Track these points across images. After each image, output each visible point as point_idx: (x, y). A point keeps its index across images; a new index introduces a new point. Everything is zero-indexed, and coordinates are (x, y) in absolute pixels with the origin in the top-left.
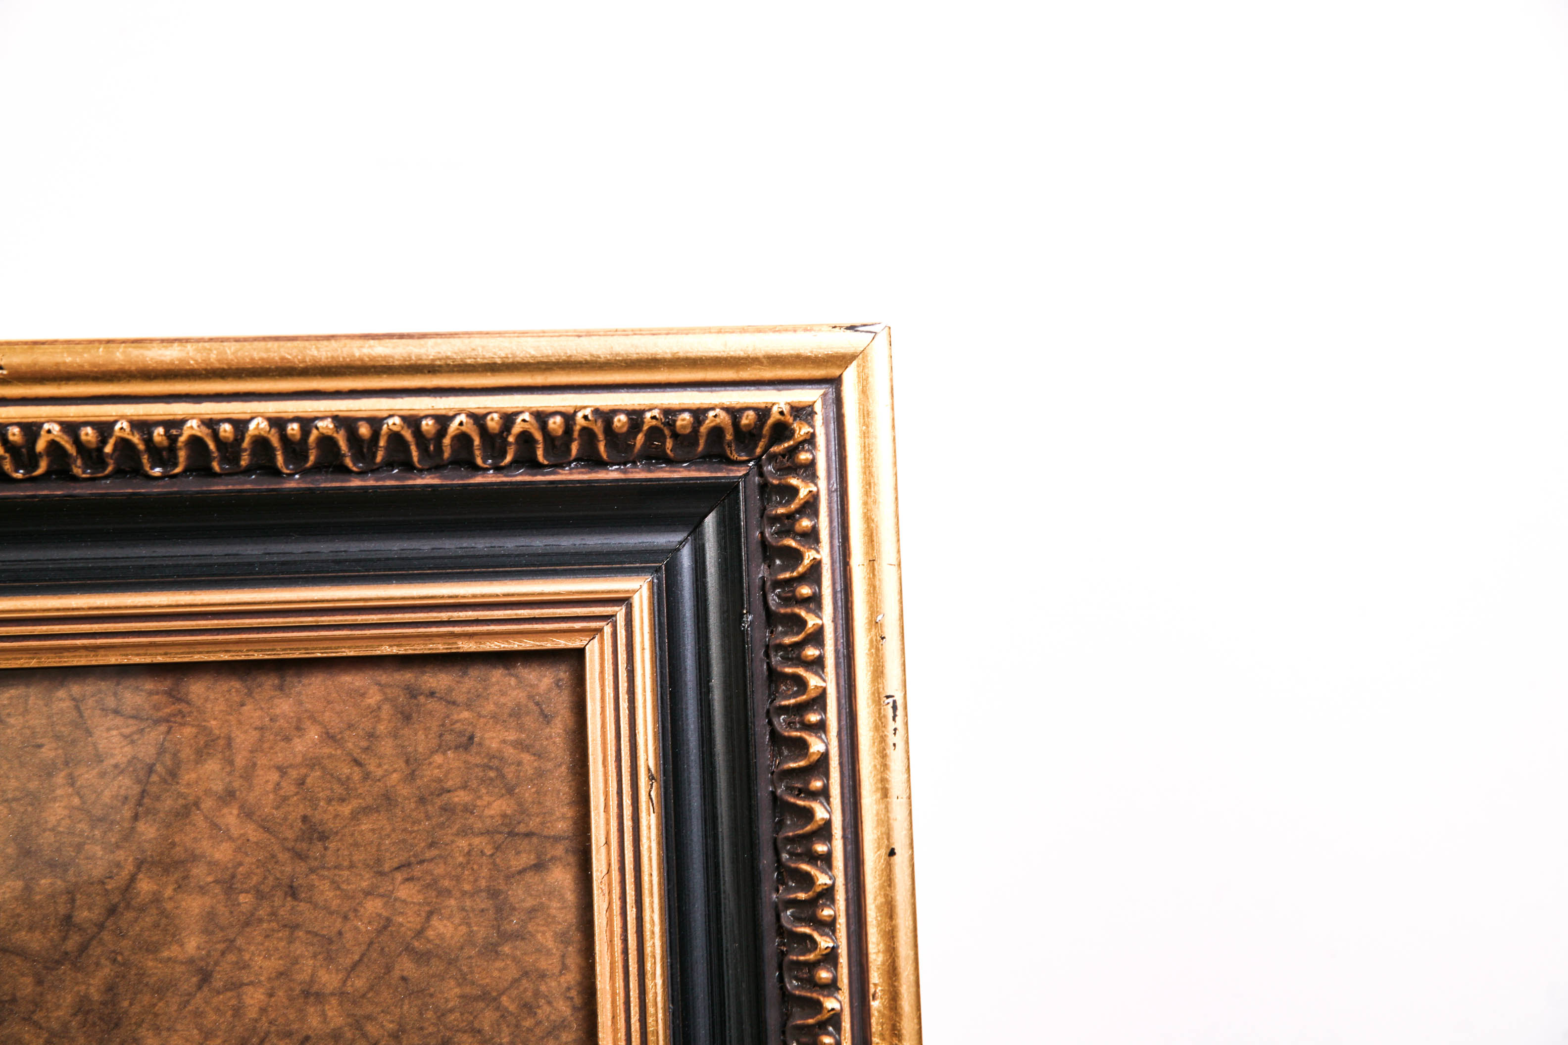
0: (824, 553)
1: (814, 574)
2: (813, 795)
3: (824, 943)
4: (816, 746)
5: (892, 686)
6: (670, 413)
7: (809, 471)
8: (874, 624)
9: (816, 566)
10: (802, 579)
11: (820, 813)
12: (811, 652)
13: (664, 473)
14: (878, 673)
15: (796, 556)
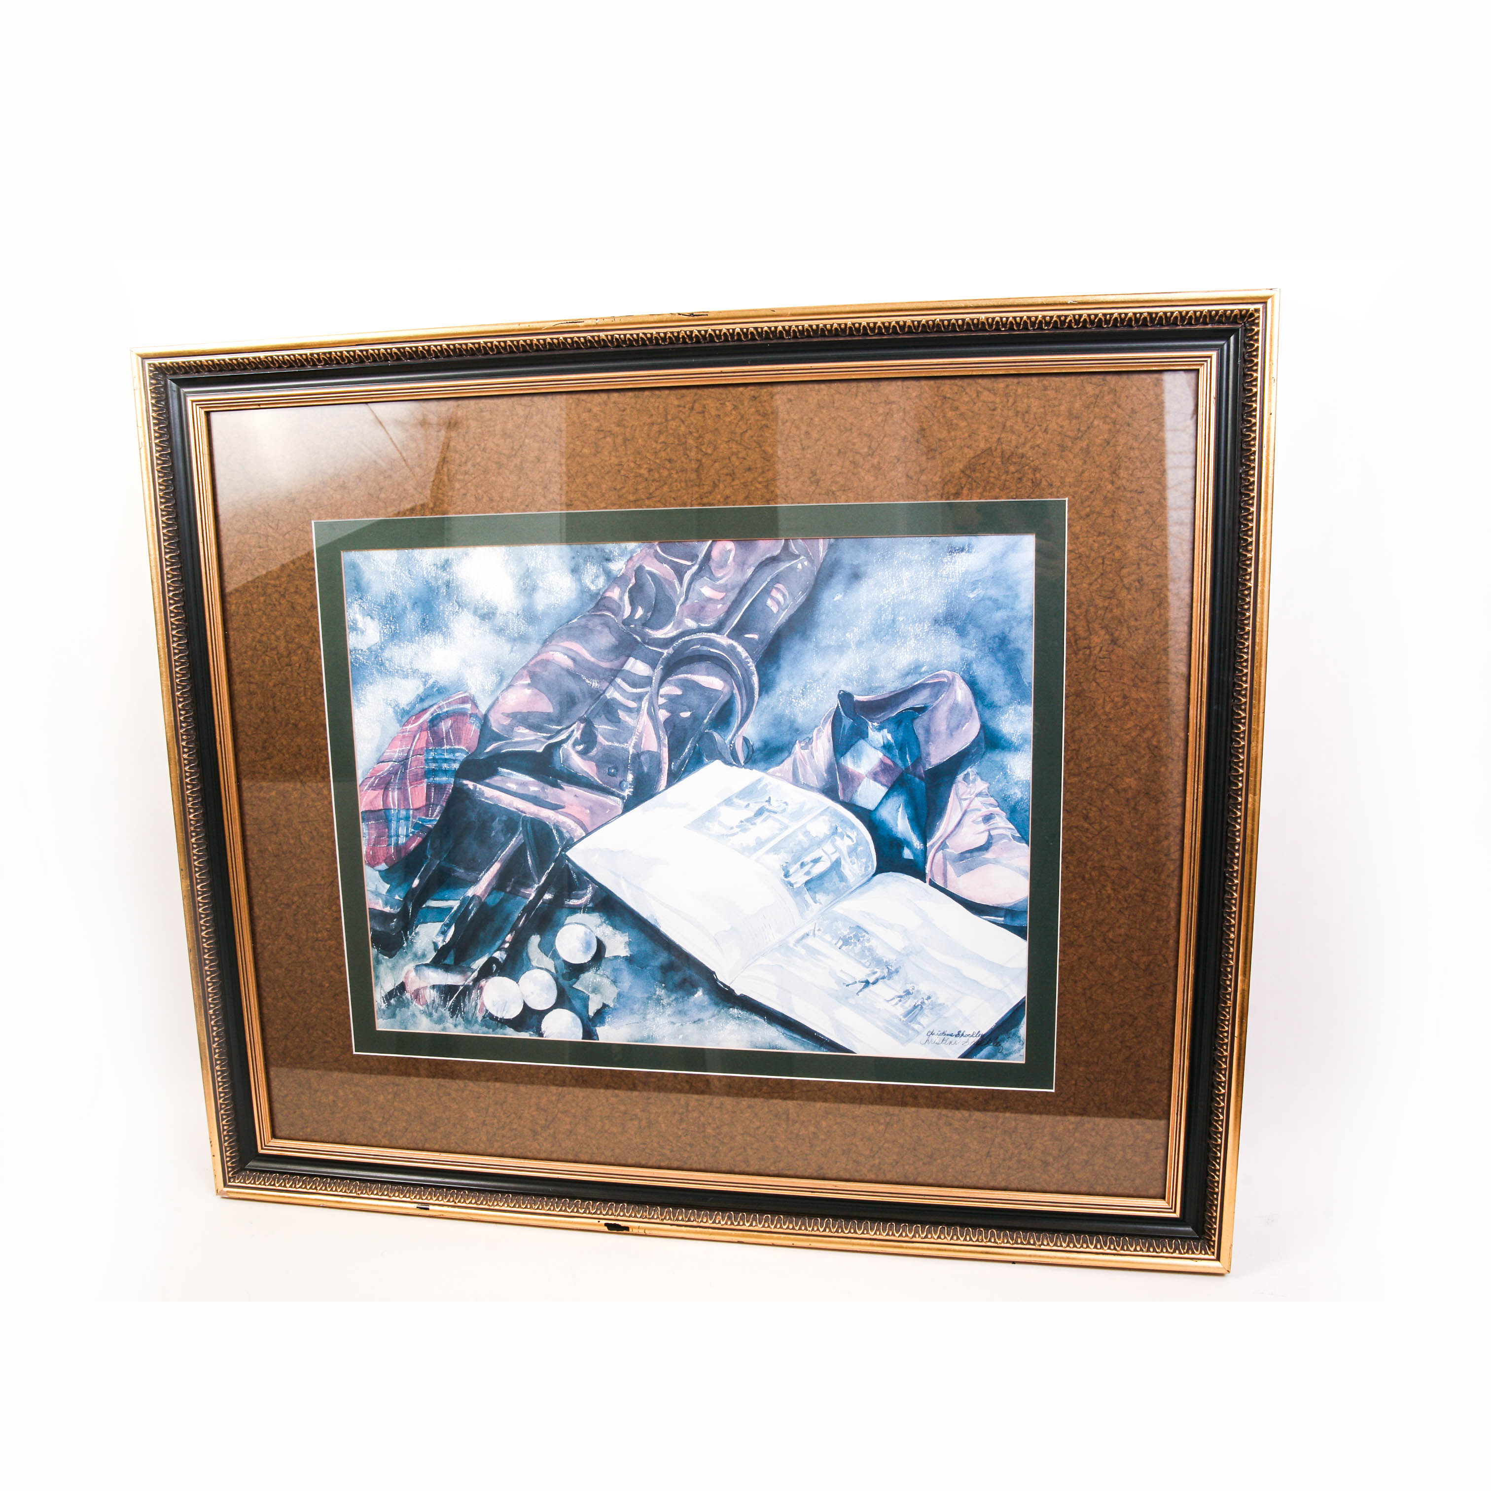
0: (1260, 344)
1: (1257, 350)
2: (1253, 401)
3: (1253, 435)
4: (1254, 390)
5: (1274, 375)
6: (1225, 311)
7: (1257, 325)
8: (1270, 360)
9: (1258, 347)
10: (1254, 351)
11: (1254, 405)
12: (1255, 368)
13: (1222, 326)
14: (1270, 373)
15: (1253, 345)
